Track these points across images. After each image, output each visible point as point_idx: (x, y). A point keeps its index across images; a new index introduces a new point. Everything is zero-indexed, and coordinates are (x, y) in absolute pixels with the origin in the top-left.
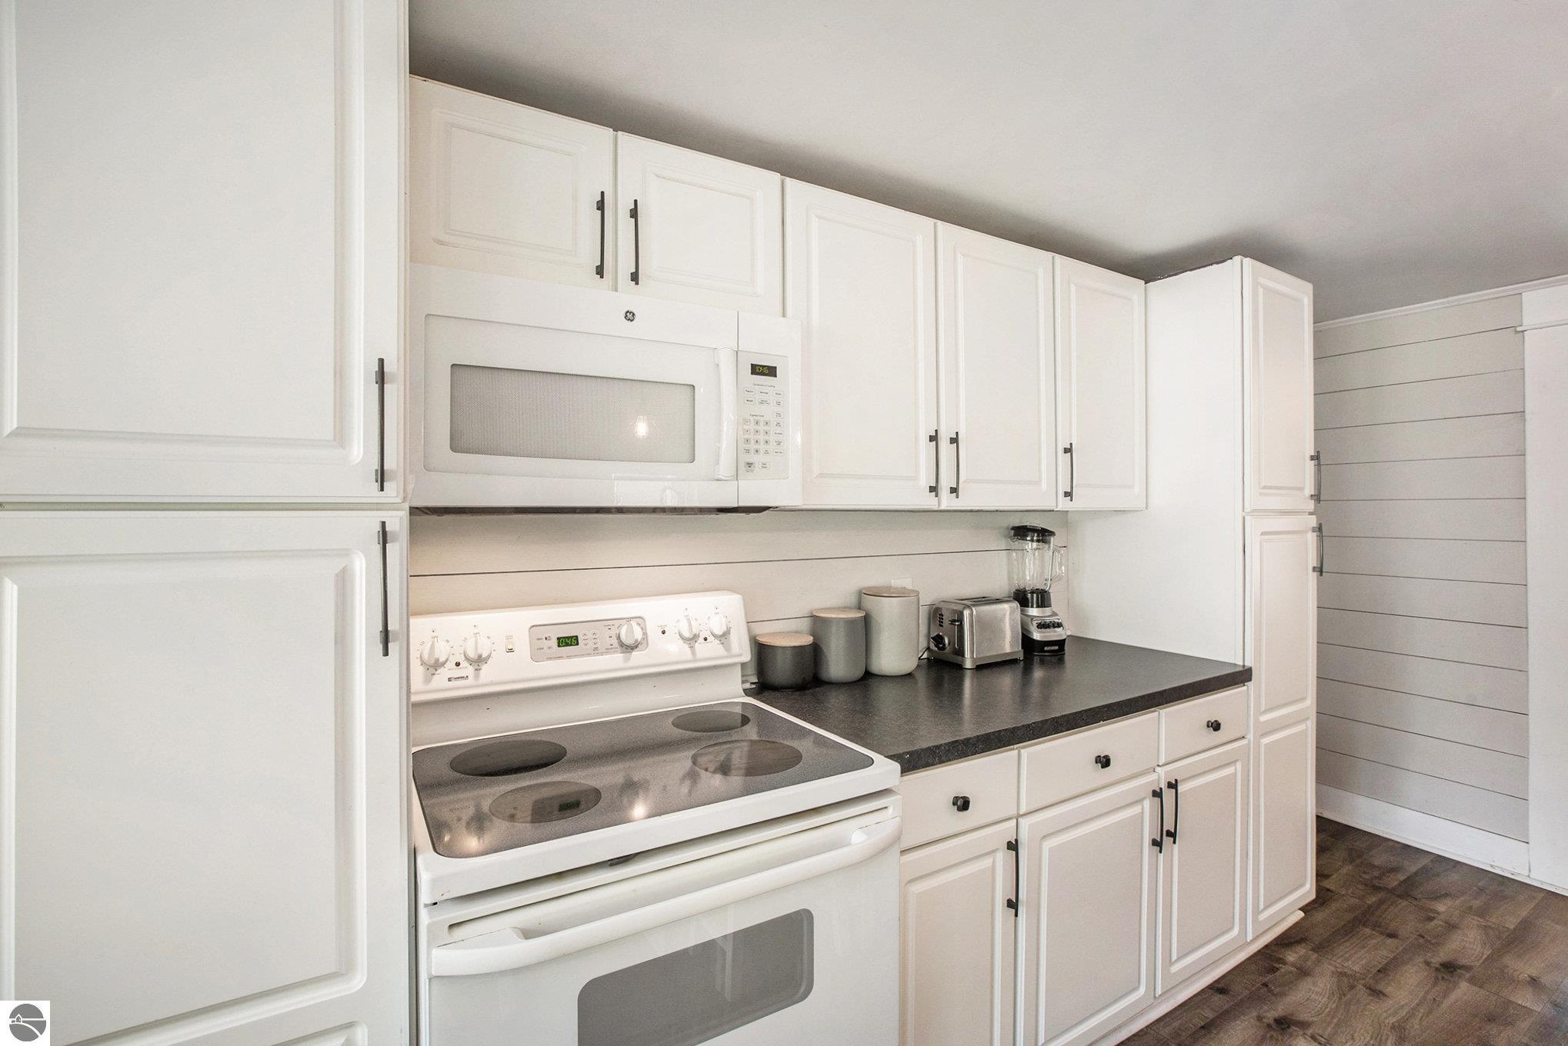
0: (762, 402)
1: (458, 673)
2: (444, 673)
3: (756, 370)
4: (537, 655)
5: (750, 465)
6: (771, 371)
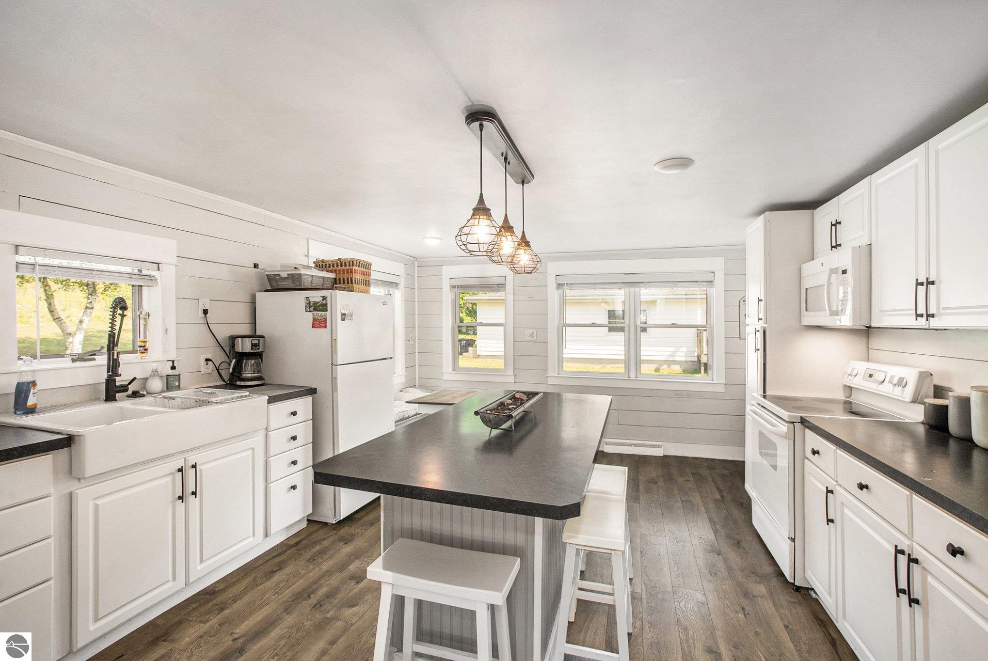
1: (851, 378)
3: (843, 273)
4: (864, 378)
5: (842, 309)
6: (846, 272)
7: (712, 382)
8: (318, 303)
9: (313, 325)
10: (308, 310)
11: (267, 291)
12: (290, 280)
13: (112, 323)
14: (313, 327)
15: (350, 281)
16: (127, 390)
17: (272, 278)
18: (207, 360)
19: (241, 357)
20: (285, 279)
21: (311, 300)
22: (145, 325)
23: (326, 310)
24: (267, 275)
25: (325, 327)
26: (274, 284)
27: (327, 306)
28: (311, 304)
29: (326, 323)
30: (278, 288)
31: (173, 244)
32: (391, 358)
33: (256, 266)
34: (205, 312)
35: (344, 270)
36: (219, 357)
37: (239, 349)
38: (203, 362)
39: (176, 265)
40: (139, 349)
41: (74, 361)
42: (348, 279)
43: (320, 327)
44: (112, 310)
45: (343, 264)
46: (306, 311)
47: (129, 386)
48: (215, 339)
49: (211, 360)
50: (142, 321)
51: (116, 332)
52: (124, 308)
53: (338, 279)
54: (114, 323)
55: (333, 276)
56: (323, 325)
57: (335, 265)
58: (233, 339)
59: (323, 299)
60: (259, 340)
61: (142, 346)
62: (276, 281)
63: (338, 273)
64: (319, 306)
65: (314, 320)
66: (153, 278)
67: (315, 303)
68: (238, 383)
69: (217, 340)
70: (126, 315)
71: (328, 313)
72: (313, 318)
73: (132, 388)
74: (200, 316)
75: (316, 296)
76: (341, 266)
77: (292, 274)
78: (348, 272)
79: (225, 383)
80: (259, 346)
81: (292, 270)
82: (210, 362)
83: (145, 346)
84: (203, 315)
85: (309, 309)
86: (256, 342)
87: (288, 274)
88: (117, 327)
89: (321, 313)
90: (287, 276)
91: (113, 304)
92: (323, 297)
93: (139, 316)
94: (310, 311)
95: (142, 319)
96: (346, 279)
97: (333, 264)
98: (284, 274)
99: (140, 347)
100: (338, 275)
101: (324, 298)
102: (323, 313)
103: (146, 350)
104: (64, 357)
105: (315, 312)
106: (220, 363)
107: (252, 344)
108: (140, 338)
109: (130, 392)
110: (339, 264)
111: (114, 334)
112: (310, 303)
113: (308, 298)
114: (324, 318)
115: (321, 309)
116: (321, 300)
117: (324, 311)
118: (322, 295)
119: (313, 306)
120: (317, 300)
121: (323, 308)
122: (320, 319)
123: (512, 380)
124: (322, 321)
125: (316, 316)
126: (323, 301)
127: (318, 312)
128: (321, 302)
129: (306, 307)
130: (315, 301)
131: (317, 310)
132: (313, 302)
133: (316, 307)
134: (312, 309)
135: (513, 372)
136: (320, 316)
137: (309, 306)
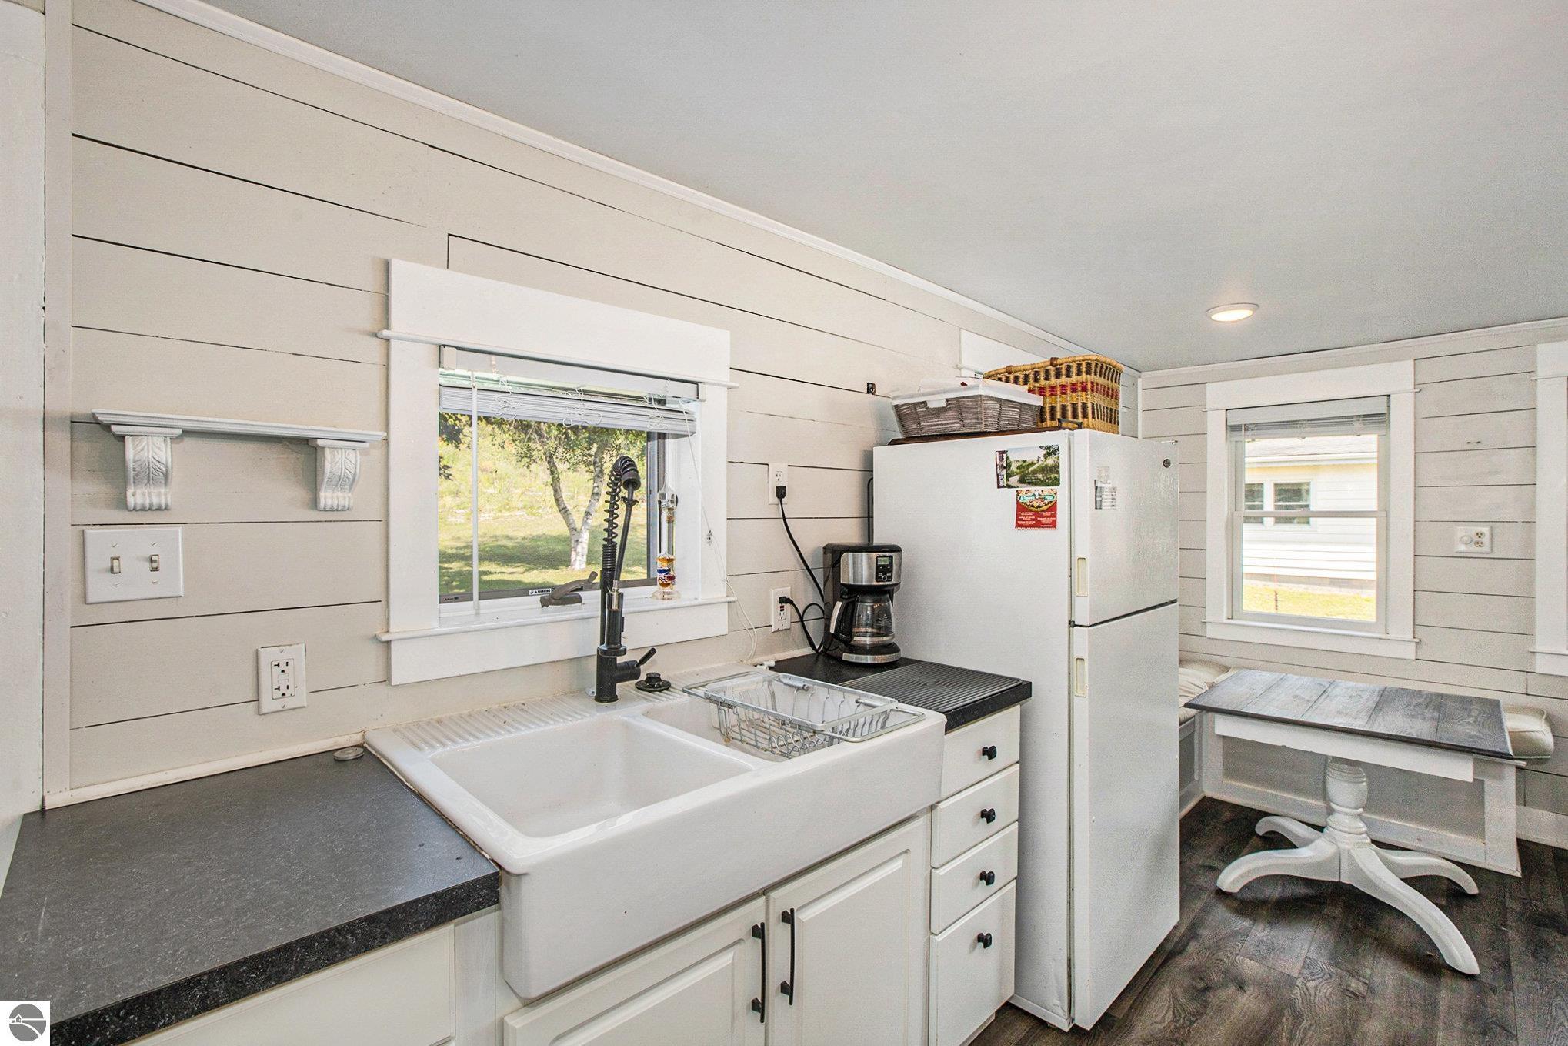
8: (1032, 464)
9: (1017, 519)
10: (1004, 482)
11: (894, 442)
12: (952, 414)
13: (610, 521)
14: (1018, 525)
15: (1080, 411)
16: (637, 675)
17: (907, 412)
18: (784, 600)
19: (854, 594)
20: (939, 411)
21: (1012, 459)
22: (670, 521)
23: (1056, 482)
24: (896, 407)
25: (1054, 525)
26: (912, 426)
27: (1058, 473)
28: (1014, 468)
29: (1055, 516)
30: (920, 434)
31: (723, 337)
32: (1173, 602)
33: (871, 389)
34: (781, 492)
35: (1063, 386)
36: (805, 595)
37: (848, 577)
38: (775, 605)
39: (729, 388)
40: (658, 575)
41: (545, 602)
42: (1074, 406)
43: (1038, 525)
44: (610, 490)
45: (1064, 372)
46: (999, 487)
47: (641, 666)
48: (797, 553)
49: (791, 602)
50: (665, 514)
51: (618, 540)
52: (633, 484)
53: (1047, 410)
54: (615, 521)
55: (1036, 400)
56: (1049, 521)
57: (1042, 375)
58: (834, 554)
59: (1048, 455)
60: (891, 557)
61: (664, 571)
62: (918, 419)
63: (1048, 394)
64: (1035, 472)
65: (1021, 508)
66: (686, 417)
67: (1024, 466)
68: (847, 657)
69: (801, 555)
70: (636, 501)
71: (1061, 492)
72: (1018, 504)
73: (645, 671)
74: (771, 501)
75: (1026, 448)
76: (1058, 376)
77: (958, 398)
78: (1074, 390)
79: (814, 652)
80: (891, 571)
81: (956, 390)
82: (788, 606)
83: (669, 570)
84: (777, 500)
85: (1007, 480)
86: (884, 562)
87: (947, 400)
88: (619, 531)
89: (1040, 489)
90: (943, 404)
91: (612, 475)
92: (1048, 448)
93: (660, 503)
94: (1009, 486)
95: (667, 508)
96: (1069, 408)
97: (1036, 374)
98: (936, 402)
99: (661, 571)
100: (1048, 400)
101: (1050, 451)
102: (1046, 489)
103: (672, 578)
104: (528, 595)
105: (1024, 488)
106: (805, 606)
107: (878, 567)
108: (660, 552)
109: (643, 677)
110: (1053, 373)
111: (614, 546)
112: (1009, 465)
113: (1004, 452)
114: (1049, 503)
115: (1042, 481)
116: (1042, 458)
117: (1048, 486)
118: (1045, 445)
119: (1017, 474)
120: (1030, 457)
121: (1048, 478)
122: (1039, 507)
123: (1409, 652)
124: (1043, 511)
125: (1027, 498)
126: (1046, 459)
127: (1032, 488)
128: (1040, 462)
129: (998, 475)
130: (1024, 461)
131: (1029, 483)
132: (1019, 464)
133: (1028, 475)
134: (1014, 480)
135: (1412, 635)
136: (1037, 497)
137: (1005, 473)
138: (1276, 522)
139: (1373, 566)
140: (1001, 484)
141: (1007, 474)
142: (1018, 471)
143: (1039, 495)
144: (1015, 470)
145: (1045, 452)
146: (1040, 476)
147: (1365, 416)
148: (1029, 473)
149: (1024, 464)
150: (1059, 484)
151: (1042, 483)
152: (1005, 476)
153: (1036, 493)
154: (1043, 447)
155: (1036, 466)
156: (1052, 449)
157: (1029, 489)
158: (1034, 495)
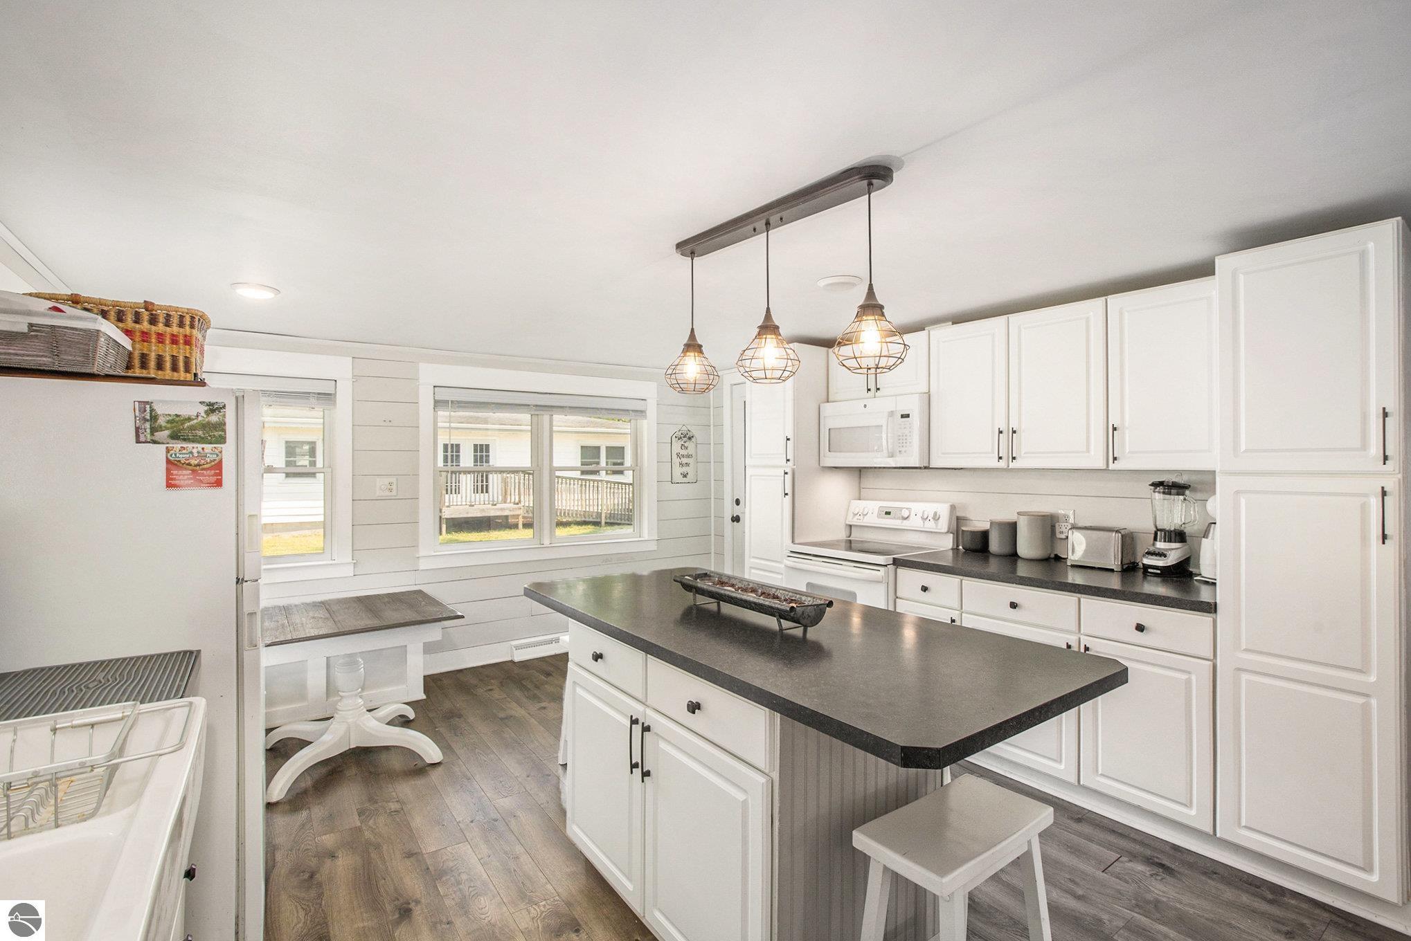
0: (905, 428)
1: (859, 517)
2: (857, 517)
3: (903, 416)
4: (879, 516)
5: (900, 451)
6: (908, 416)
7: (640, 539)
8: (189, 419)
10: (146, 437)
12: (40, 343)
14: (168, 485)
21: (157, 411)
23: (222, 440)
25: (218, 484)
27: (224, 431)
28: (161, 422)
29: (219, 474)
35: (159, 334)
43: (196, 484)
45: (161, 319)
46: (138, 441)
55: (128, 345)
56: (212, 480)
59: (208, 413)
64: (192, 428)
65: (173, 465)
67: (177, 421)
71: (228, 449)
72: (168, 461)
75: (178, 400)
76: (153, 322)
78: (175, 342)
85: (152, 434)
87: (31, 325)
89: (200, 446)
92: (209, 404)
94: (155, 442)
96: (167, 359)
97: (122, 312)
101: (213, 408)
102: (208, 447)
105: (177, 445)
110: (145, 317)
112: (153, 418)
113: (144, 402)
114: (211, 461)
115: (203, 438)
116: (203, 414)
117: (211, 443)
118: (207, 400)
119: (167, 428)
120: (185, 411)
121: (210, 436)
122: (199, 465)
123: (349, 571)
124: (203, 469)
125: (181, 456)
126: (208, 415)
127: (190, 445)
128: (200, 418)
129: (137, 429)
130: (177, 416)
131: (185, 440)
132: (171, 418)
133: (180, 430)
134: (163, 435)
135: (351, 557)
136: (196, 455)
137: (149, 427)
138: (286, 477)
139: (321, 511)
140: (142, 438)
141: (151, 428)
142: (169, 425)
143: (198, 452)
144: (163, 424)
145: (206, 408)
146: (200, 433)
147: (319, 394)
148: (184, 429)
149: (177, 419)
150: (225, 442)
151: (202, 440)
152: (148, 431)
153: (195, 451)
154: (204, 402)
155: (195, 421)
156: (216, 407)
157: (185, 445)
158: (191, 453)
